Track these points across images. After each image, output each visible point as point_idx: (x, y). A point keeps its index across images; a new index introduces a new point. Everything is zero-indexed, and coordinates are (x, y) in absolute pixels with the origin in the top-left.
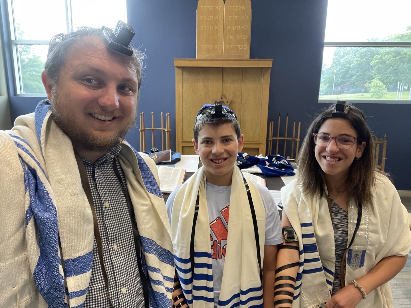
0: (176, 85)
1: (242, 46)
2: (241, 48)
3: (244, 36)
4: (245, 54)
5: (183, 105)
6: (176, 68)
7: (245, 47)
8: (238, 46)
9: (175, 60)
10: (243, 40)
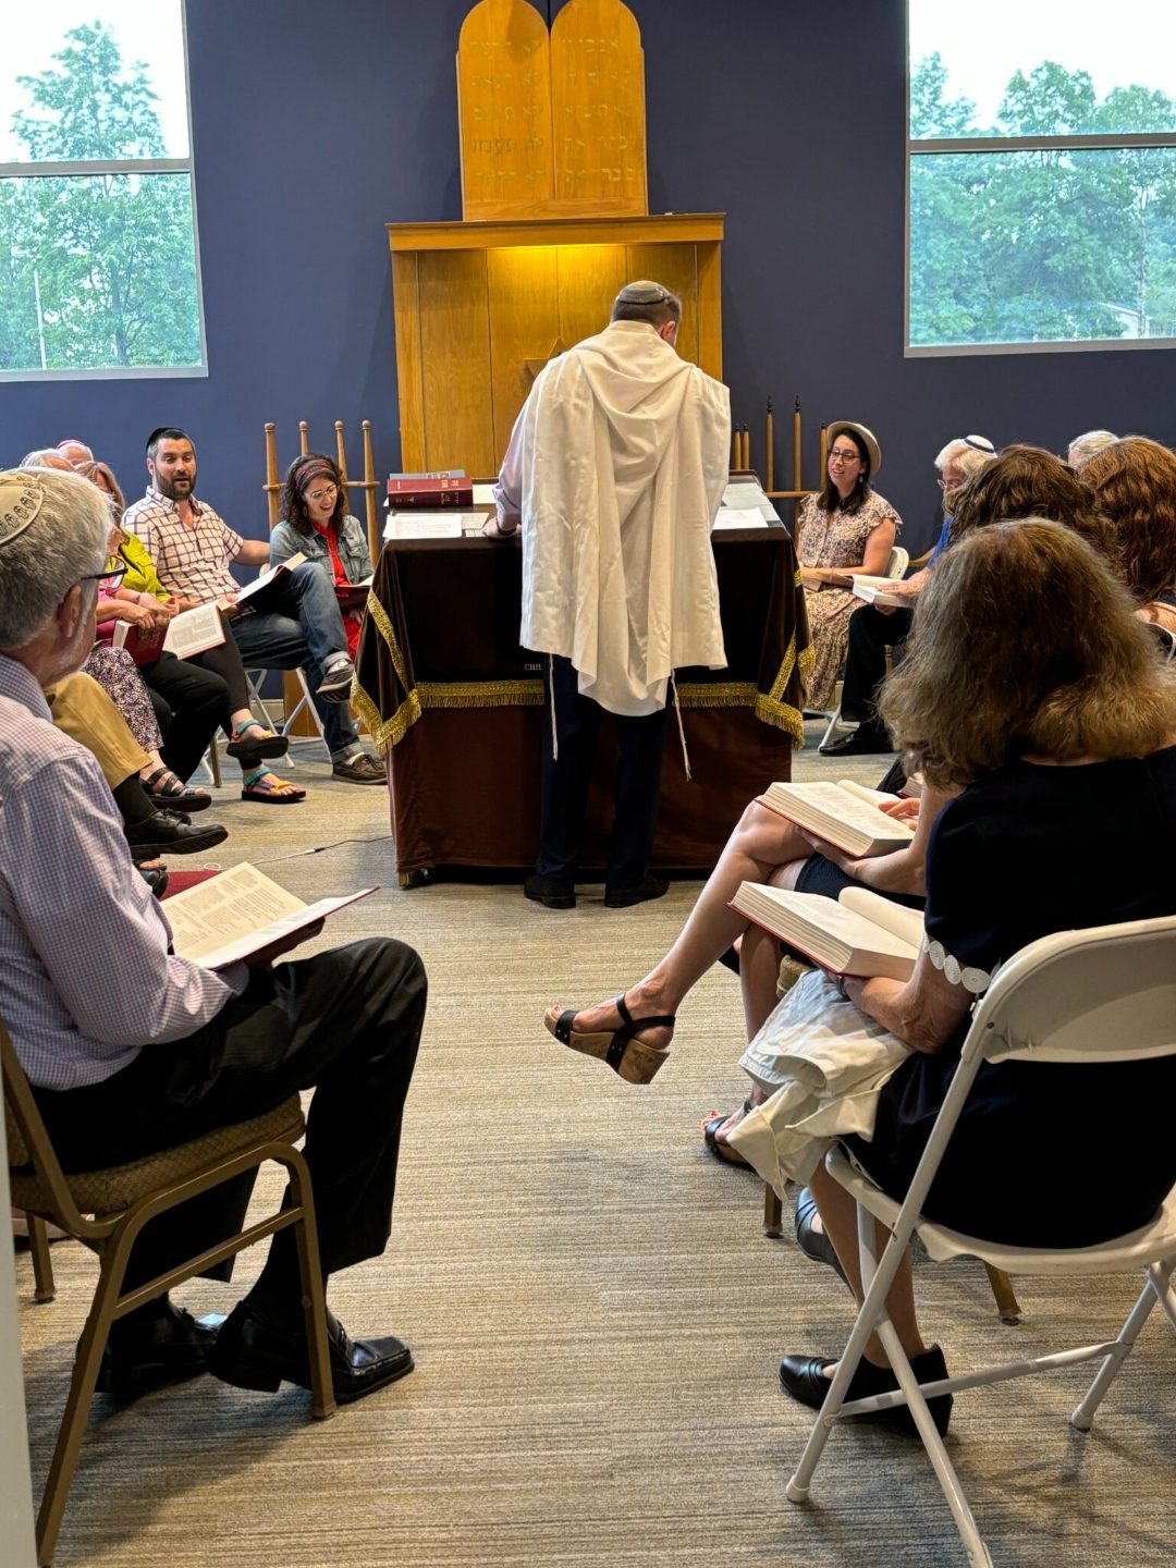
0: (397, 315)
1: (618, 171)
2: (615, 179)
3: (622, 138)
4: (631, 199)
5: (426, 385)
6: (393, 255)
7: (630, 174)
8: (605, 170)
9: (394, 228)
10: (622, 151)
